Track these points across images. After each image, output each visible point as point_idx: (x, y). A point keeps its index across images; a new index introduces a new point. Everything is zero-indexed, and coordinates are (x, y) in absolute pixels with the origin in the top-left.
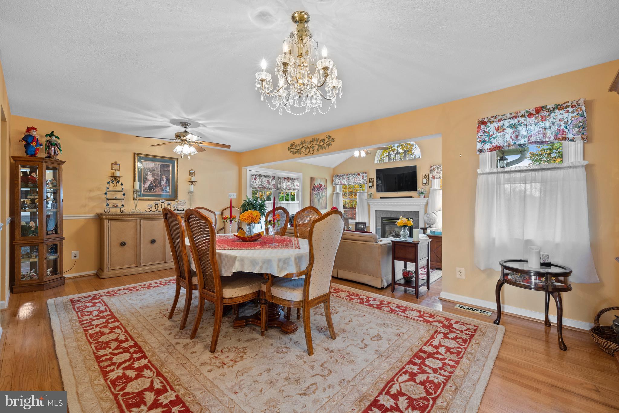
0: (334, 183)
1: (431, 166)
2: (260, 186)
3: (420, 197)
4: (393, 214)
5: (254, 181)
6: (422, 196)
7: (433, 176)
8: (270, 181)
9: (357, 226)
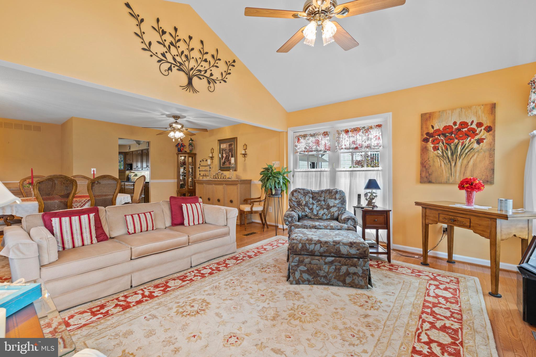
8: (321, 140)
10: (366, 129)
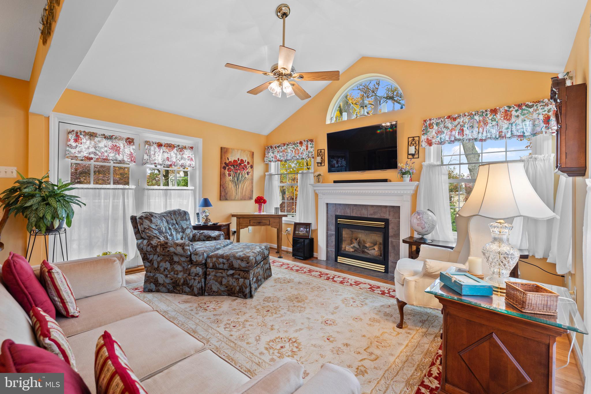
0: (265, 159)
1: (425, 121)
2: (92, 156)
3: (402, 181)
4: (355, 211)
5: (74, 144)
6: (407, 178)
7: (428, 139)
8: (122, 147)
9: (297, 229)
10: (181, 147)
